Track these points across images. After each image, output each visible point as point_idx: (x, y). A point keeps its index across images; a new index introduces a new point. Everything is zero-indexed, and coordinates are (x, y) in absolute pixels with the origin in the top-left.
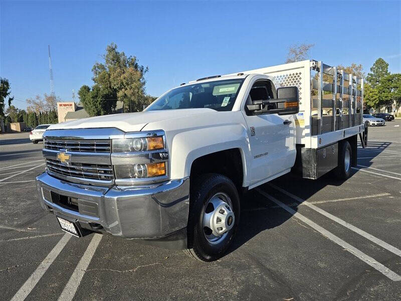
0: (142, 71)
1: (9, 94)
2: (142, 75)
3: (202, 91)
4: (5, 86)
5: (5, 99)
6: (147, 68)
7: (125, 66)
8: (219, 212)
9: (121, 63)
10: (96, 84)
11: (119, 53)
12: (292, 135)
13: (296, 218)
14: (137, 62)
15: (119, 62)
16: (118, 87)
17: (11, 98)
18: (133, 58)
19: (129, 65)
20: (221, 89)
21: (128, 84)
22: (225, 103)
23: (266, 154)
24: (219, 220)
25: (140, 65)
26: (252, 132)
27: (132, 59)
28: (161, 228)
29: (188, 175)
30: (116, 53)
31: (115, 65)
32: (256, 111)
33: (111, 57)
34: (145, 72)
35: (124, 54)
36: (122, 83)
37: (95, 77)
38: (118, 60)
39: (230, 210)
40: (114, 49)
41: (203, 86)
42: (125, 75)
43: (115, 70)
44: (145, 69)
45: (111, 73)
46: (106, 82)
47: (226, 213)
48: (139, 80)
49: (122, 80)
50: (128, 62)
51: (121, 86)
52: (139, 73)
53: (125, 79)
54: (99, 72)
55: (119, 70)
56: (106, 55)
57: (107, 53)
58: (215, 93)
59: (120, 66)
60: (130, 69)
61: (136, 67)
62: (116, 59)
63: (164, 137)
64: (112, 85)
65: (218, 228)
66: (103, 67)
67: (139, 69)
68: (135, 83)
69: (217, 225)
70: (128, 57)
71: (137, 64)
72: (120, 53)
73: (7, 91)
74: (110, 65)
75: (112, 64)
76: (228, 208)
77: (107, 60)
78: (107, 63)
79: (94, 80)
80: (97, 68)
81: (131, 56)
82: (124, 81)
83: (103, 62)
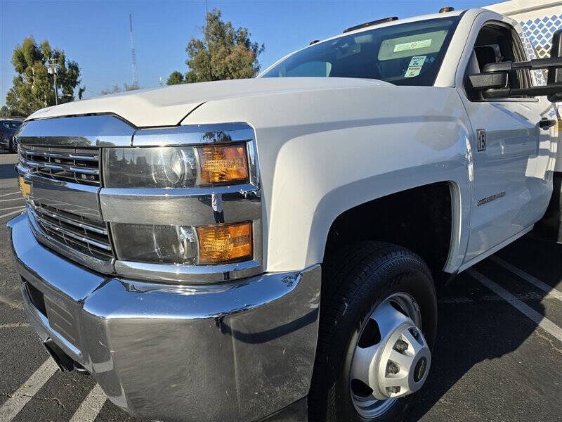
0: (255, 50)
1: (79, 83)
2: (255, 56)
3: (356, 50)
4: (74, 71)
5: (74, 90)
6: (263, 46)
7: (232, 43)
8: (395, 348)
9: (226, 38)
10: (192, 69)
11: (223, 24)
12: (546, 152)
13: (546, 334)
14: (248, 37)
15: (224, 38)
16: (221, 75)
17: (82, 88)
18: (243, 30)
19: (238, 41)
20: (397, 46)
21: (234, 70)
22: (413, 71)
23: (502, 195)
24: (392, 368)
25: (252, 41)
26: (481, 140)
27: (242, 33)
28: (238, 387)
29: (317, 259)
30: (220, 23)
31: (217, 42)
32: (491, 90)
33: (213, 29)
34: (260, 52)
35: (230, 26)
36: (227, 68)
37: (189, 59)
38: (222, 35)
39: (422, 344)
40: (217, 18)
41: (357, 40)
42: (233, 56)
43: (217, 48)
44: (260, 47)
45: (213, 54)
46: (204, 66)
47: (411, 350)
48: (250, 64)
49: (226, 64)
50: (236, 37)
51: (225, 73)
52: (251, 53)
53: (231, 62)
54: (196, 53)
55: (222, 49)
56: (205, 27)
57: (206, 23)
58: (383, 56)
59: (225, 44)
60: (238, 48)
61: (247, 44)
62: (219, 31)
63: (250, 144)
64: (213, 72)
65: (387, 388)
66: (200, 45)
67: (251, 48)
68: (244, 69)
69: (384, 381)
70: (236, 30)
71: (248, 40)
72: (225, 24)
73: (76, 78)
74: (211, 41)
75: (213, 40)
76: (417, 337)
77: (207, 35)
78: (207, 40)
79: (188, 64)
80: (193, 47)
81: (241, 28)
82: (230, 66)
83: (201, 37)
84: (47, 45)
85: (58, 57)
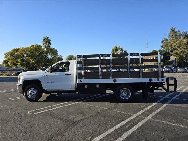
14: (187, 34)
15: (176, 36)
16: (173, 49)
27: (184, 33)
31: (174, 38)
33: (172, 34)
35: (179, 31)
40: (174, 30)
45: (171, 42)
50: (182, 35)
53: (176, 44)
54: (165, 43)
57: (169, 32)
62: (175, 34)
66: (167, 40)
70: (181, 32)
72: (177, 31)
75: (172, 37)
77: (169, 36)
78: (170, 38)
79: (161, 46)
80: (164, 41)
81: (184, 31)
82: (176, 46)
83: (167, 37)
84: (119, 47)
85: (122, 50)
